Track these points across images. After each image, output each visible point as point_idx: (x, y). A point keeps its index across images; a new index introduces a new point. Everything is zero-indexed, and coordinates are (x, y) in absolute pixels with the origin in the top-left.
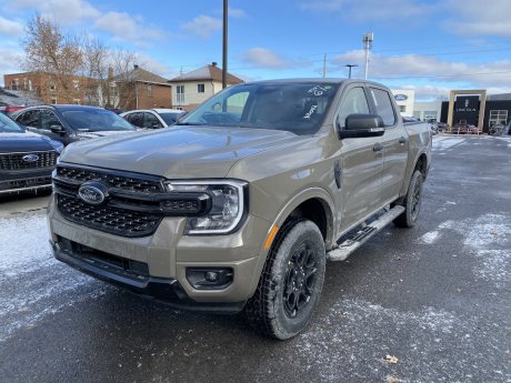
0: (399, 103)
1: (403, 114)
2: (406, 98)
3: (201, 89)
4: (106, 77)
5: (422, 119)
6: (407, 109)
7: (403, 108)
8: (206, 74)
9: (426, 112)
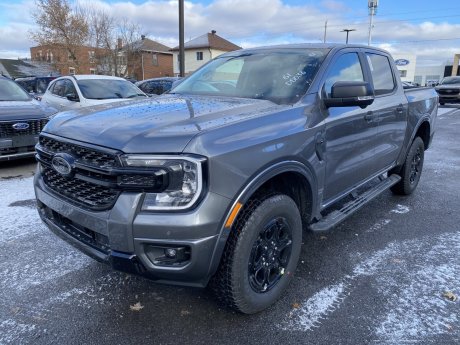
0: (400, 68)
1: (403, 79)
2: (407, 62)
3: (200, 57)
4: (113, 47)
5: (423, 84)
6: (408, 74)
7: (403, 73)
8: (205, 42)
9: (428, 77)
